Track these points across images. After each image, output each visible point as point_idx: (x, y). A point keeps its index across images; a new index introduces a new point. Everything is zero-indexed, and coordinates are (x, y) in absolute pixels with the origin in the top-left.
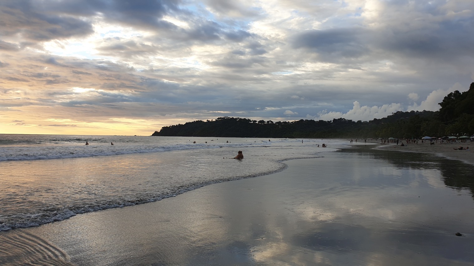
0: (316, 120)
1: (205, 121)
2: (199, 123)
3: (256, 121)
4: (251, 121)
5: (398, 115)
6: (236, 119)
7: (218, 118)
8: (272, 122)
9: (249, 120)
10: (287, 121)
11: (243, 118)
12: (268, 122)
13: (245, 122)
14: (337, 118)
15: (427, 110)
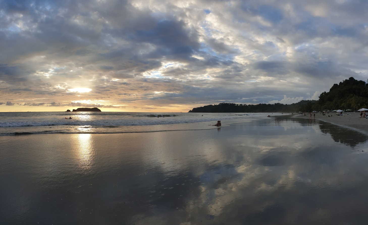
0: (267, 104)
1: (213, 105)
2: (211, 106)
3: (238, 105)
4: (236, 105)
5: (302, 102)
6: (228, 104)
7: (220, 104)
8: (246, 105)
9: (235, 104)
10: (253, 104)
11: (232, 103)
12: (244, 105)
13: (233, 105)
14: (276, 103)
15: (314, 100)
